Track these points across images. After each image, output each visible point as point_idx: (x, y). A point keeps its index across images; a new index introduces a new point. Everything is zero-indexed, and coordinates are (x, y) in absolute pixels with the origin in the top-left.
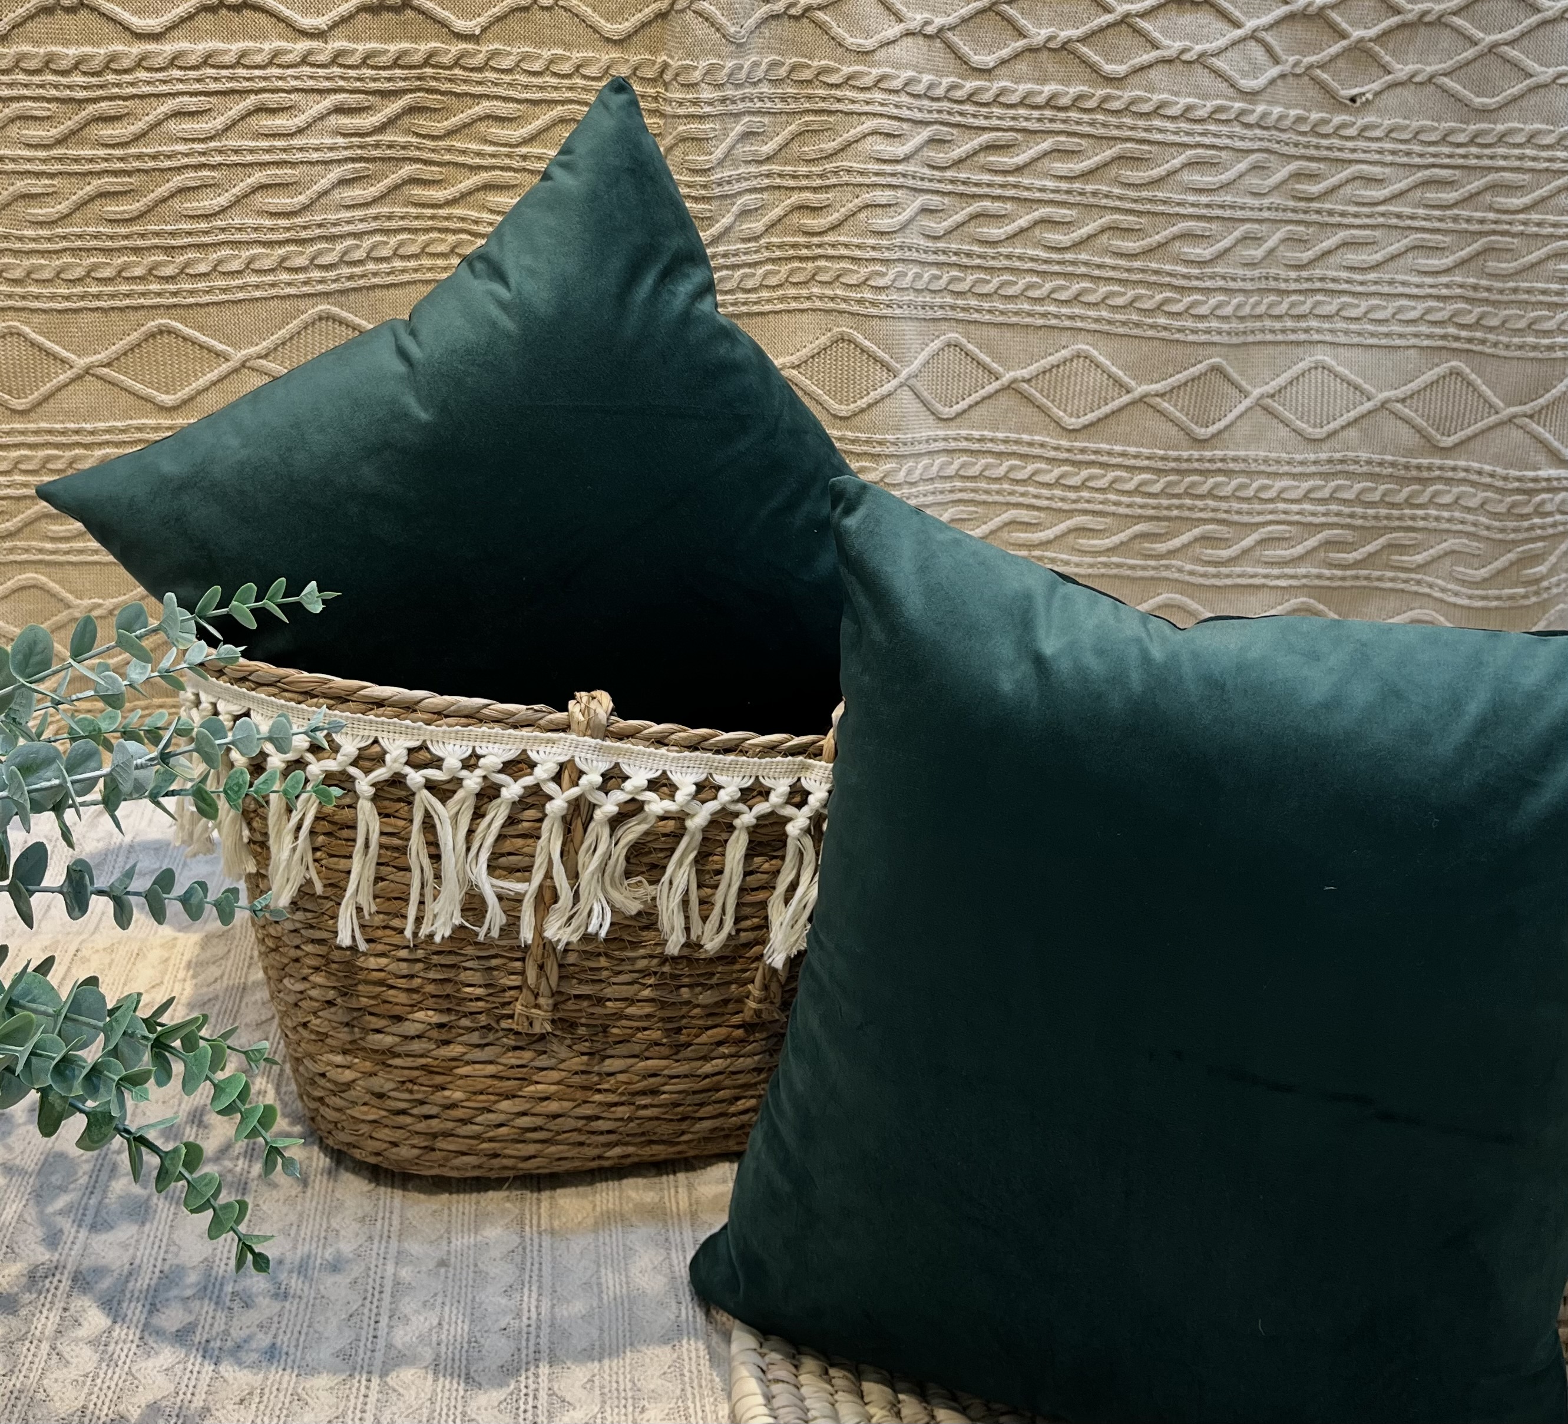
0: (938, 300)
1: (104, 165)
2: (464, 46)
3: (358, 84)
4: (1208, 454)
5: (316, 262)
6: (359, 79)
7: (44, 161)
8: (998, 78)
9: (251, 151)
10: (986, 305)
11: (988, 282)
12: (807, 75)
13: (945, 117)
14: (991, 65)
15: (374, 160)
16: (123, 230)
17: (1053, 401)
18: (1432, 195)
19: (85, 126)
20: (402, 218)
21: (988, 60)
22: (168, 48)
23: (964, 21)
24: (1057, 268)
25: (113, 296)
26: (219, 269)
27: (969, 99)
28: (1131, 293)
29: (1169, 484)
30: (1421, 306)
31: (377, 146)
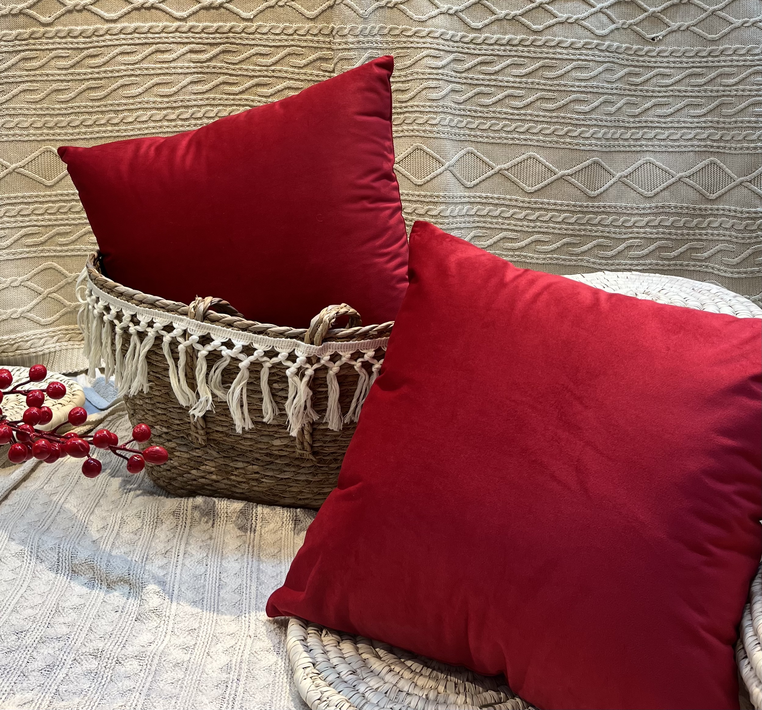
0: (462, 132)
1: (90, 76)
2: (246, 24)
3: (200, 40)
4: (596, 204)
5: (180, 117)
6: (200, 38)
7: (65, 75)
8: (484, 33)
9: (153, 69)
10: (485, 135)
11: (485, 124)
12: (397, 32)
13: (460, 49)
14: (480, 27)
15: (207, 73)
16: (97, 104)
17: (520, 179)
18: (693, 81)
19: (83, 59)
20: (220, 99)
21: (480, 25)
22: (119, 26)
23: (467, 8)
24: (517, 117)
25: (91, 133)
26: (138, 120)
27: (471, 42)
28: (553, 128)
29: (578, 219)
30: (694, 132)
31: (208, 67)
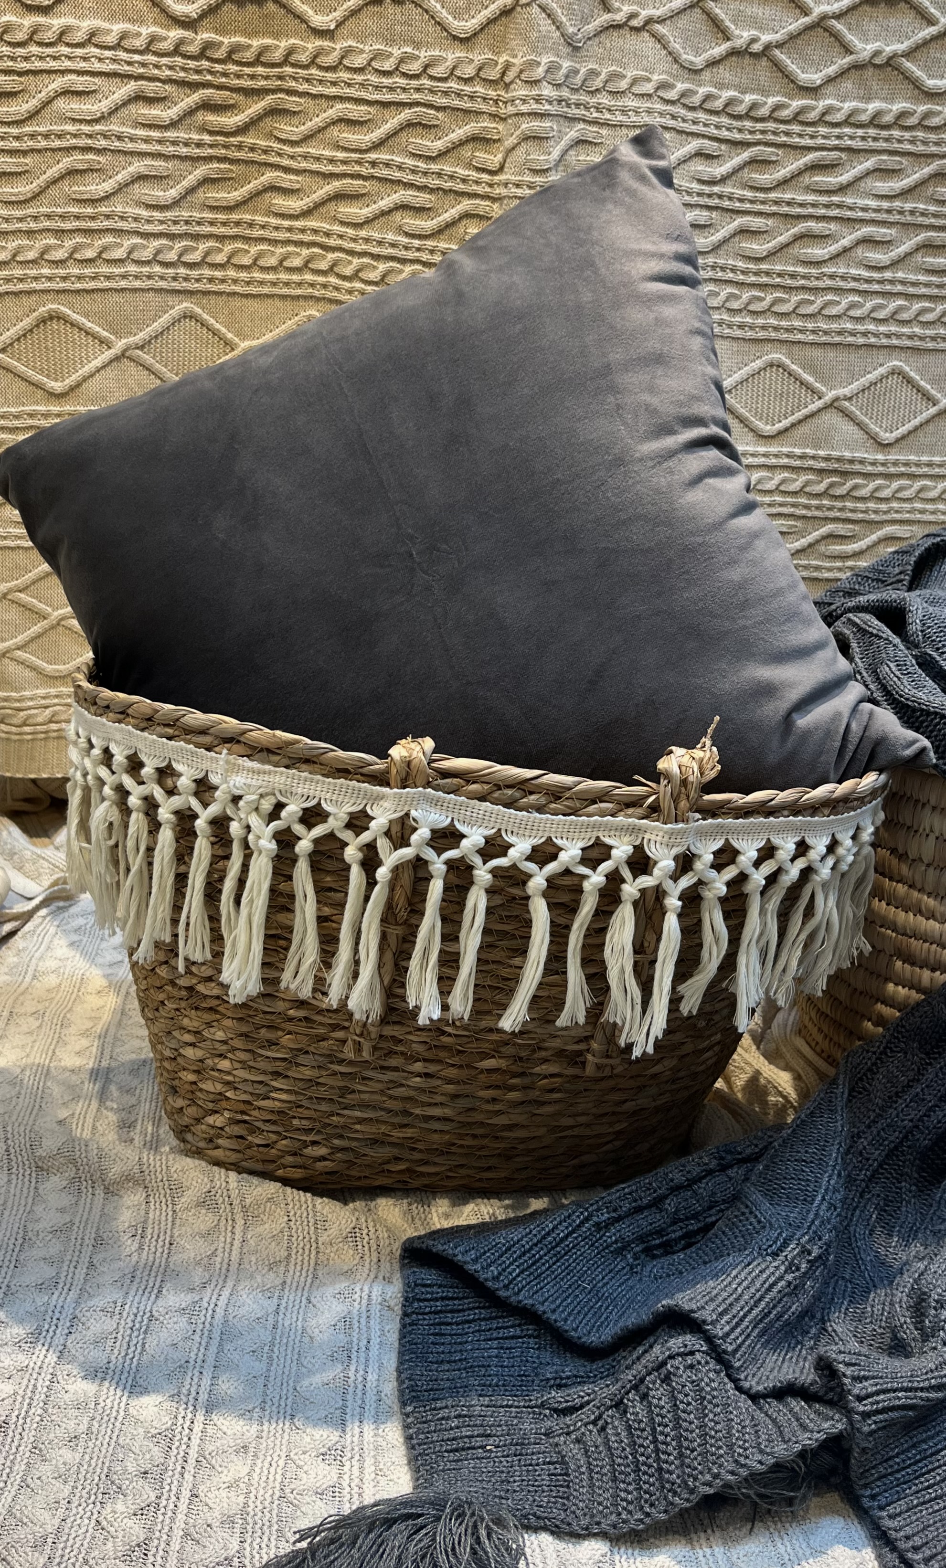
0: (760, 321)
2: (321, 43)
3: (224, 80)
8: (825, 97)
10: (810, 326)
12: (647, 88)
13: (771, 137)
14: (819, 82)
17: (871, 418)
20: (263, 227)
21: (815, 78)
22: (56, 22)
23: (793, 37)
24: (877, 287)
27: (796, 118)
31: (240, 147)
